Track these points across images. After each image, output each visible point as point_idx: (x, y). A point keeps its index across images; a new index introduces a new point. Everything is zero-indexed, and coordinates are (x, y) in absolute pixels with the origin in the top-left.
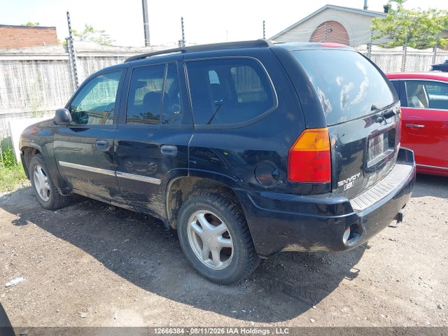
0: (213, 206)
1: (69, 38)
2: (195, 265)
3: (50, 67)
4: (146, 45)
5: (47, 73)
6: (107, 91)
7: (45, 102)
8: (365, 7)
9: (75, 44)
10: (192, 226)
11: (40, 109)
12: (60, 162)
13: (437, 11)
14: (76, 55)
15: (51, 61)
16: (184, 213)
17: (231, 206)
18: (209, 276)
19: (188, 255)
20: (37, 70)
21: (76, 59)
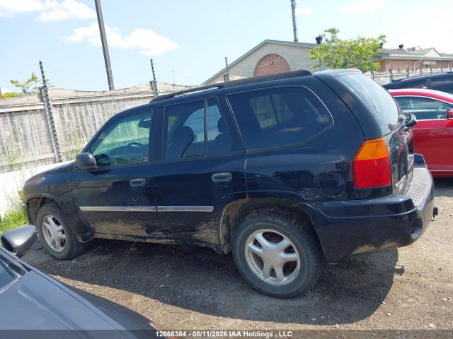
0: (275, 223)
1: (43, 88)
2: (257, 285)
3: (26, 118)
4: (110, 89)
5: (22, 125)
6: (84, 136)
7: (22, 154)
8: (296, 40)
9: (49, 92)
10: (249, 247)
11: (17, 161)
12: (81, 208)
13: (366, 39)
14: (52, 103)
15: (26, 111)
16: (241, 235)
17: (294, 221)
18: (274, 292)
19: (248, 276)
20: (12, 122)
21: (51, 107)
